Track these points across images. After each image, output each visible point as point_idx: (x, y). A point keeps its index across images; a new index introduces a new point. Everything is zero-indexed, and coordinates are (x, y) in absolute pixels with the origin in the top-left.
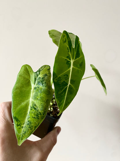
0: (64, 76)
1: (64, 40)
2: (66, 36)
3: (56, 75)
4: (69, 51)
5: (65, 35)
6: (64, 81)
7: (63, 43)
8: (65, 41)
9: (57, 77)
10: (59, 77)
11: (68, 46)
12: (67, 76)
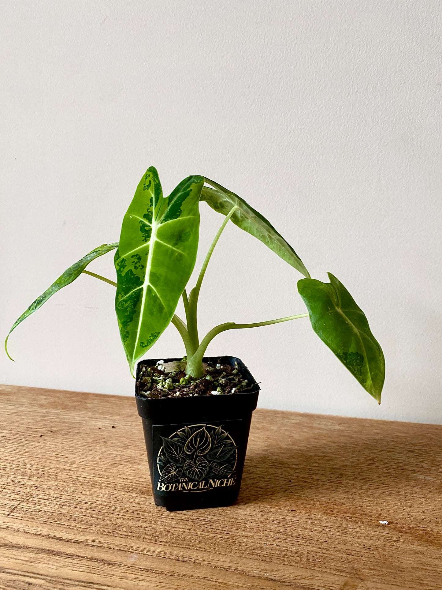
0: (132, 257)
1: (147, 184)
2: (152, 175)
3: (118, 255)
4: (152, 205)
5: (149, 175)
6: (131, 271)
7: (144, 190)
8: (149, 186)
9: (119, 257)
10: (123, 259)
11: (153, 196)
12: (139, 258)
